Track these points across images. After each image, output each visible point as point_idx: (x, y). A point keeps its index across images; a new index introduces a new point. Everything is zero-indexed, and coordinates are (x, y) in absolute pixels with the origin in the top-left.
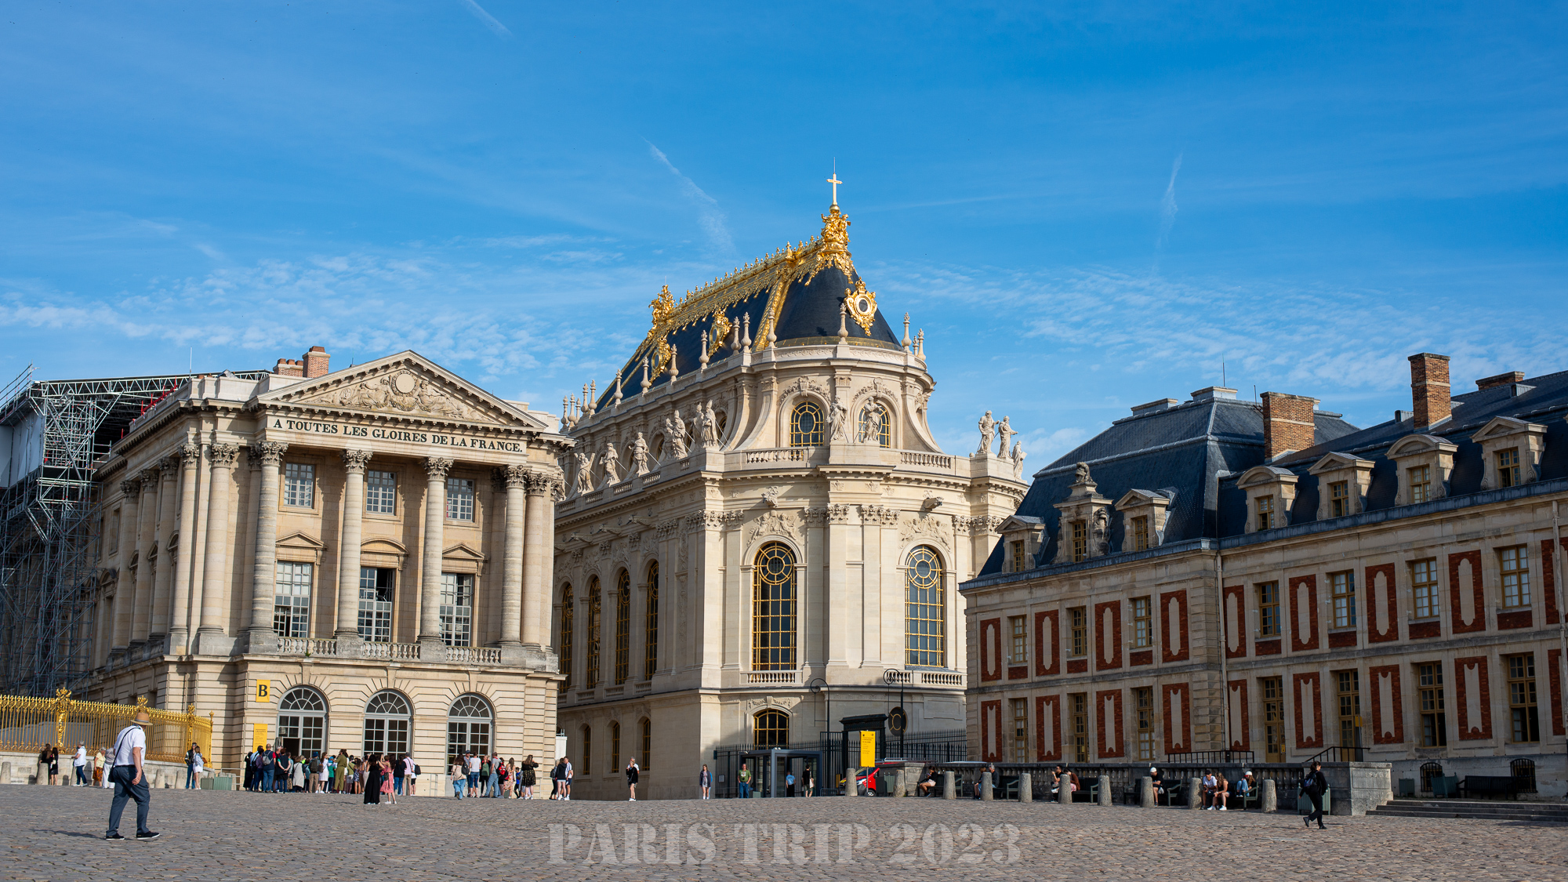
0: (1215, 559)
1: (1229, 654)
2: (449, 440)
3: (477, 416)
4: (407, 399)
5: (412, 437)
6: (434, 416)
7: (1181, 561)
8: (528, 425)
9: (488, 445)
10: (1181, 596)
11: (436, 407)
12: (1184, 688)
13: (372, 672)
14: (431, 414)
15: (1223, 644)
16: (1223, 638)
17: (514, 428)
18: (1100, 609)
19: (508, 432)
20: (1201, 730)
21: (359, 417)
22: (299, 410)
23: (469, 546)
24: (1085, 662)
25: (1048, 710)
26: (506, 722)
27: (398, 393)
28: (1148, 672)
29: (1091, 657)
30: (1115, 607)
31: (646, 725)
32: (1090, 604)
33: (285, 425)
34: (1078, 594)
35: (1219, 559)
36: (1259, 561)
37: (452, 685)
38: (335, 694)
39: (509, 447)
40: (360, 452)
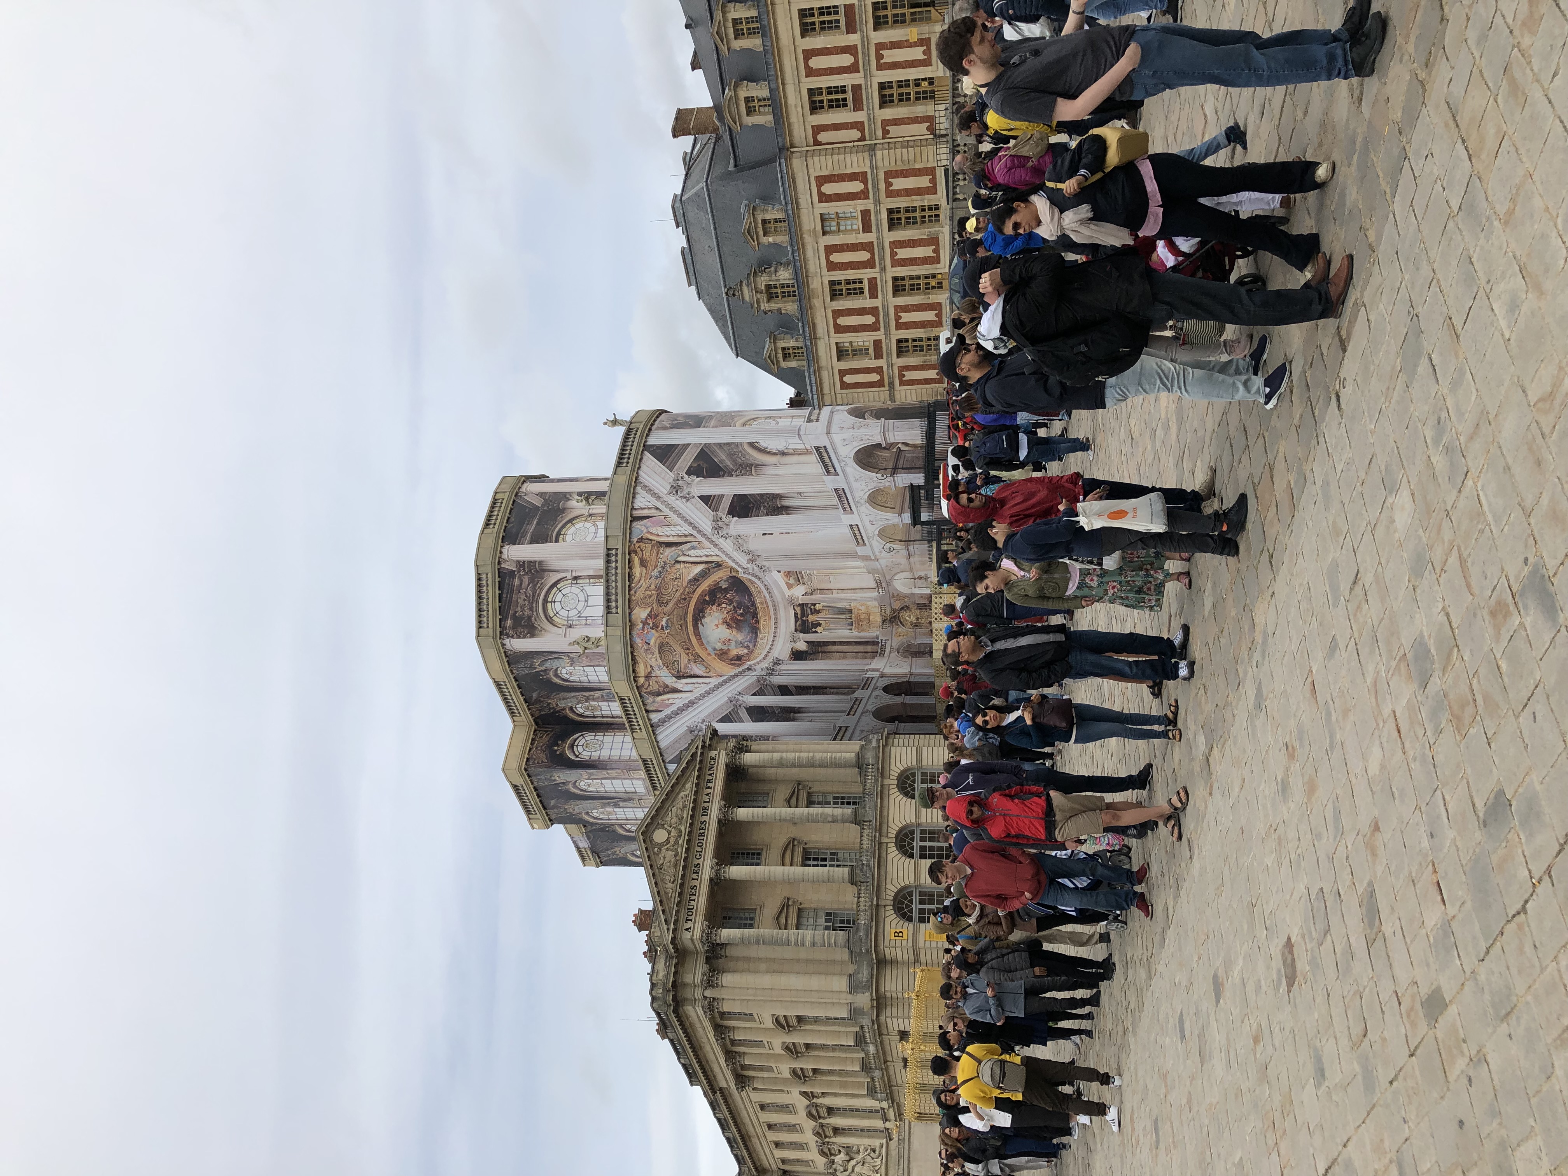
0: (793, 152)
1: (863, 138)
2: (706, 805)
3: (688, 785)
4: (672, 834)
5: (702, 831)
6: (686, 814)
8: (697, 748)
9: (711, 778)
10: (822, 180)
11: (679, 812)
12: (889, 175)
13: (884, 854)
14: (685, 815)
15: (855, 144)
16: (851, 144)
17: (699, 758)
18: (829, 266)
19: (701, 762)
21: (684, 868)
22: (677, 912)
23: (787, 795)
24: (870, 281)
25: (904, 317)
26: (919, 760)
27: (668, 841)
28: (876, 213)
29: (866, 274)
30: (828, 251)
32: (827, 277)
33: (690, 924)
34: (820, 291)
35: (792, 150)
36: (793, 108)
37: (892, 797)
38: (900, 881)
39: (712, 763)
40: (712, 868)
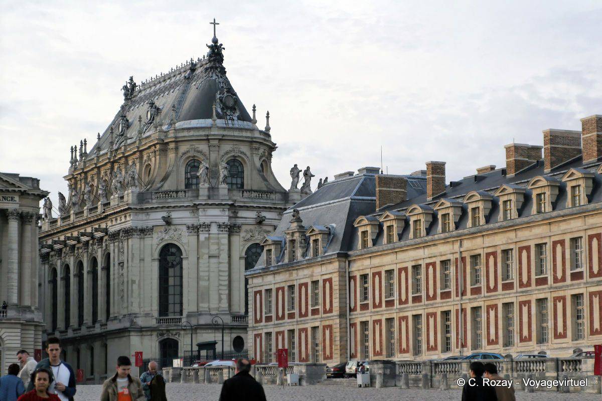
0: (345, 262)
1: (351, 310)
7: (330, 263)
10: (330, 280)
12: (331, 327)
15: (348, 305)
16: (349, 301)
18: (301, 286)
20: (336, 348)
24: (294, 313)
25: (280, 338)
28: (317, 319)
29: (296, 311)
30: (306, 285)
31: (106, 346)
32: (296, 283)
34: (292, 278)
35: (347, 262)
